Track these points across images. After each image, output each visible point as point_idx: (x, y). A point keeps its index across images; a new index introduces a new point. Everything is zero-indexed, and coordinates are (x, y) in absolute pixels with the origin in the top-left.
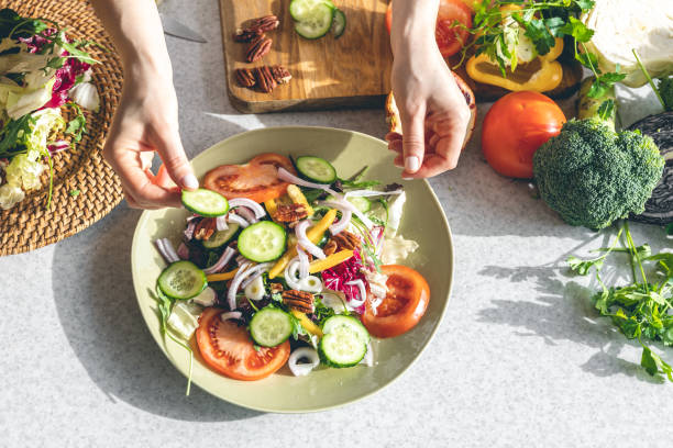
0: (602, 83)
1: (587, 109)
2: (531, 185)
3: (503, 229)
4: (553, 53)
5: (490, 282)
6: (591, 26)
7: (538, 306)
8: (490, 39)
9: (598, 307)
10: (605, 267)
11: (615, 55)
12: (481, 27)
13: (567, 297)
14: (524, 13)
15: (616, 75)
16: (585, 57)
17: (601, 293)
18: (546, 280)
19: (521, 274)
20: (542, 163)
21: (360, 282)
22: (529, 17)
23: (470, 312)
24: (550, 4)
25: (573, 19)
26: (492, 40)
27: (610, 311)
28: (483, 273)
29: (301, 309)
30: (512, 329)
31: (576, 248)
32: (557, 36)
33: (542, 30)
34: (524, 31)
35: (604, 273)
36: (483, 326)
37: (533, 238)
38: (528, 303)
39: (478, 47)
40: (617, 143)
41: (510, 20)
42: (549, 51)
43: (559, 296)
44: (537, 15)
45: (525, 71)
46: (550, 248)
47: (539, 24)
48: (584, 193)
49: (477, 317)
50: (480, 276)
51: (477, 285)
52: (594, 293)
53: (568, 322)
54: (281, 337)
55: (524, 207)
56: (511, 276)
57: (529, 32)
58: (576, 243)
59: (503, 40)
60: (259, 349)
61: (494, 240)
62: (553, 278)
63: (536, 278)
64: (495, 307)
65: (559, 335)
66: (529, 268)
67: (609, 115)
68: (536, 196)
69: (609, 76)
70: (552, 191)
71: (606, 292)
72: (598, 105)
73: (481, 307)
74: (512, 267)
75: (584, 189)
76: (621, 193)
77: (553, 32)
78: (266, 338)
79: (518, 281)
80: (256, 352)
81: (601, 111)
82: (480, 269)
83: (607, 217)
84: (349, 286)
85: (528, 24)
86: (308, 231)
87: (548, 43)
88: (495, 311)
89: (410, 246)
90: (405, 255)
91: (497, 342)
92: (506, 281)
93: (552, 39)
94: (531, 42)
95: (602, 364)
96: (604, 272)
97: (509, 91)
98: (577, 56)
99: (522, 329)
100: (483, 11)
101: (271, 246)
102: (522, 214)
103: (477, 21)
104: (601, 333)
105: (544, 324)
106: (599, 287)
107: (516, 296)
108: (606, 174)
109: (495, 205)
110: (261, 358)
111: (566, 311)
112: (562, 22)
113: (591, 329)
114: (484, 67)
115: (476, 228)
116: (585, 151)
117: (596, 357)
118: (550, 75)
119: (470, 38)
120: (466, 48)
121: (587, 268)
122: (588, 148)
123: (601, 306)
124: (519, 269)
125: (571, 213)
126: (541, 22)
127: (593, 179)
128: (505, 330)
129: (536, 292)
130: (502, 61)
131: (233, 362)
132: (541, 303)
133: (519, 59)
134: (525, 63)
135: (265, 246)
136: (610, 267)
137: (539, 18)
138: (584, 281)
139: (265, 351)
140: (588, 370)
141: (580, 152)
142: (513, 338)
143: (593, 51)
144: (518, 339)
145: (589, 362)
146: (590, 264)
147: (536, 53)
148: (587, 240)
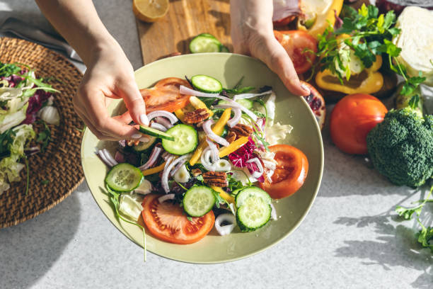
0: (410, 85)
1: (402, 103)
2: (367, 160)
3: (349, 191)
4: (375, 66)
5: (342, 229)
6: (400, 45)
7: (378, 243)
8: (330, 59)
9: (420, 241)
10: (422, 214)
11: (418, 65)
12: (324, 51)
13: (398, 237)
14: (352, 40)
15: (419, 78)
16: (397, 68)
17: (421, 231)
18: (382, 225)
19: (364, 222)
20: (373, 142)
21: (256, 160)
22: (356, 42)
23: (330, 251)
24: (370, 33)
25: (386, 41)
26: (332, 60)
27: (429, 244)
28: (337, 222)
29: (219, 184)
30: (361, 260)
31: (402, 202)
32: (377, 53)
33: (366, 50)
34: (354, 52)
35: (423, 218)
36: (340, 260)
37: (370, 196)
38: (370, 242)
39: (322, 64)
40: (424, 124)
41: (343, 45)
42: (372, 64)
43: (393, 236)
44: (362, 41)
45: (356, 80)
46: (383, 203)
47: (364, 47)
48: (404, 161)
49: (335, 254)
50: (335, 225)
51: (333, 231)
52: (416, 232)
53: (400, 253)
54: (207, 207)
55: (363, 175)
56: (357, 224)
57: (357, 53)
58: (402, 198)
59: (339, 59)
60: (191, 219)
61: (343, 199)
62: (387, 223)
63: (375, 224)
64: (347, 245)
65: (394, 263)
66: (370, 217)
67: (416, 105)
68: (370, 166)
69: (415, 79)
70: (381, 161)
71: (425, 230)
72: (409, 99)
73: (337, 247)
74: (357, 217)
75: (404, 158)
76: (429, 159)
77: (374, 52)
78: (196, 210)
79: (363, 226)
80: (190, 223)
81: (411, 103)
82: (334, 220)
83: (421, 177)
84: (249, 163)
85: (356, 47)
86: (212, 127)
87: (371, 60)
88: (347, 248)
89: (287, 130)
90: (284, 136)
91: (350, 270)
92: (354, 227)
93: (374, 57)
94: (359, 60)
95: (426, 282)
96: (422, 216)
97: (346, 95)
98: (392, 67)
99: (367, 260)
100: (324, 40)
101: (187, 142)
102: (362, 180)
103: (320, 47)
104: (424, 260)
105: (383, 256)
106: (420, 228)
107: (362, 238)
108: (417, 146)
109: (342, 175)
110: (194, 226)
111: (397, 246)
112: (380, 44)
113: (416, 257)
114: (328, 79)
115: (330, 191)
116: (402, 131)
117: (421, 277)
118: (374, 82)
119: (317, 59)
120: (314, 66)
121: (410, 215)
122: (404, 128)
123: (422, 240)
124: (362, 218)
125: (396, 176)
126: (365, 45)
127: (409, 150)
128: (355, 261)
129: (375, 233)
130: (339, 73)
131: (174, 232)
132: (379, 241)
133: (352, 71)
134: (356, 75)
135: (183, 143)
136: (426, 213)
137: (364, 42)
138: (409, 224)
139: (196, 220)
140: (417, 287)
141: (399, 132)
142: (362, 267)
143: (403, 63)
144: (365, 267)
145: (417, 281)
146: (412, 211)
147: (364, 66)
148: (409, 196)
